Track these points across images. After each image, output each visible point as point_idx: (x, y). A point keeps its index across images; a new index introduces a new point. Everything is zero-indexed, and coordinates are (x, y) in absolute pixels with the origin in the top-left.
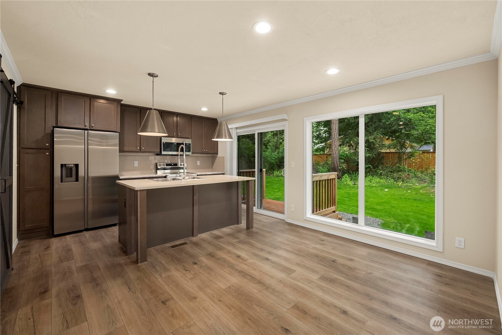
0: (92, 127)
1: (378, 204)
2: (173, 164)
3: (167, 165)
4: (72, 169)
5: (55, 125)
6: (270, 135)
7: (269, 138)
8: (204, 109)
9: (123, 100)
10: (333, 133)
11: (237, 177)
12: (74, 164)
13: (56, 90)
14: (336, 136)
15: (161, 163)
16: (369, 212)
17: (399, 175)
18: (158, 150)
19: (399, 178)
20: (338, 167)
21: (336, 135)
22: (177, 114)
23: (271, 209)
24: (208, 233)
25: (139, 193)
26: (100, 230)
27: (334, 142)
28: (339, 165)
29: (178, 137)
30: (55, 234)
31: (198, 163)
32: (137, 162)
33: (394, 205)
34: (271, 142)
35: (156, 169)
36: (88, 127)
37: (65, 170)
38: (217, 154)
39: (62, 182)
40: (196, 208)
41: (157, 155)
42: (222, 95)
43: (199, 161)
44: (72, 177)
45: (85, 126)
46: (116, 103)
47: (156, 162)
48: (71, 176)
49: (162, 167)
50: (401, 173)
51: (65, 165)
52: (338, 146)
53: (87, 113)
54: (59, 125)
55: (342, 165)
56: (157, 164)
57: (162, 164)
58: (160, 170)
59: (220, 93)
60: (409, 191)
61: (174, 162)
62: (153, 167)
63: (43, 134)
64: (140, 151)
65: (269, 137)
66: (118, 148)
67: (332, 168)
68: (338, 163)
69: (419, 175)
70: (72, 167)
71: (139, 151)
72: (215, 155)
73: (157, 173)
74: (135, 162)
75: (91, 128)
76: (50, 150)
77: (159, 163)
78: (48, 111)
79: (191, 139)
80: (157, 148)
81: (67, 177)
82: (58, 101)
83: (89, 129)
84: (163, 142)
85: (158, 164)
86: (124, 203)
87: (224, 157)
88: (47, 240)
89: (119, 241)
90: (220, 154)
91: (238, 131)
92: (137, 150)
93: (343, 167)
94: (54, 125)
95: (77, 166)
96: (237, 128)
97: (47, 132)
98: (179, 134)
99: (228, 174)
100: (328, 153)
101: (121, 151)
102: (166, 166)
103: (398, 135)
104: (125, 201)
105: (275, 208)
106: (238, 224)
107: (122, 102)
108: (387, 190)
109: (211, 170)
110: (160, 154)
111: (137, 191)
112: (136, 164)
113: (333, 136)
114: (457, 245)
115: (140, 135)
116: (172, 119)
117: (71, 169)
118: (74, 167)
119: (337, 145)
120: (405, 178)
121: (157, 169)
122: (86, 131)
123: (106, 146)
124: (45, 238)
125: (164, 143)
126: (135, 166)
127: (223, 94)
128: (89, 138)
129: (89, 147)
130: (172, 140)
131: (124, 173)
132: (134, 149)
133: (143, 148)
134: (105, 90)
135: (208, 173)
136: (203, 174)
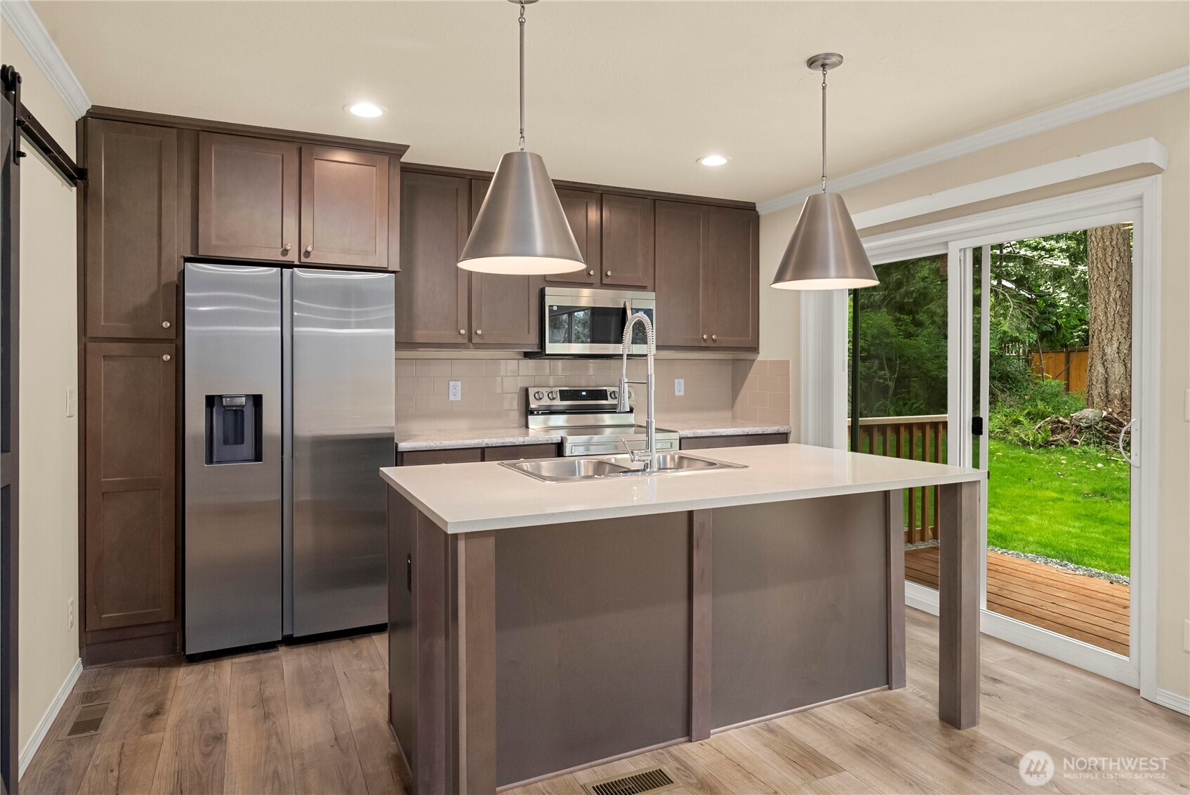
0: (307, 254)
2: (584, 393)
3: (564, 395)
4: (243, 411)
5: (189, 252)
6: (925, 272)
7: (922, 284)
8: (714, 161)
9: (408, 146)
11: (851, 453)
12: (247, 396)
13: (190, 122)
15: (540, 389)
18: (533, 338)
22: (602, 194)
23: (1020, 606)
24: (755, 723)
25: (461, 544)
26: (332, 645)
29: (603, 286)
30: (188, 653)
31: (680, 387)
32: (459, 383)
34: (932, 300)
35: (524, 410)
36: (293, 257)
37: (221, 417)
38: (755, 349)
39: (210, 460)
40: (702, 605)
41: (527, 355)
43: (682, 381)
44: (243, 443)
45: (285, 252)
46: (387, 158)
47: (525, 385)
48: (239, 439)
49: (546, 402)
51: (221, 397)
53: (291, 202)
54: (203, 252)
56: (527, 390)
57: (545, 391)
58: (538, 414)
59: (812, 62)
61: (592, 384)
62: (514, 404)
63: (154, 288)
64: (470, 341)
65: (924, 279)
66: (392, 331)
70: (243, 406)
71: (466, 341)
72: (746, 356)
73: (527, 427)
74: (452, 383)
75: (303, 259)
76: (174, 345)
77: (536, 390)
78: (169, 201)
79: (654, 291)
80: (529, 333)
81: (226, 442)
82: (198, 163)
83: (297, 263)
84: (551, 306)
85: (532, 392)
86: (406, 567)
87: (788, 361)
88: (163, 671)
89: (391, 721)
90: (768, 350)
92: (460, 340)
94: (189, 255)
95: (257, 400)
97: (164, 280)
98: (609, 273)
99: (811, 438)
101: (404, 342)
102: (562, 399)
104: (409, 565)
105: (1038, 603)
106: (889, 682)
107: (406, 158)
109: (729, 414)
110: (538, 353)
111: (455, 536)
112: (456, 391)
115: (470, 274)
116: (583, 212)
117: (238, 412)
118: (251, 403)
121: (529, 412)
122: (287, 272)
123: (359, 326)
124: (160, 665)
125: (555, 308)
126: (452, 398)
127: (824, 65)
128: (295, 301)
129: (295, 329)
130: (578, 296)
131: (415, 426)
132: (447, 335)
133: (479, 332)
134: (344, 107)
135: (724, 430)
136: (702, 433)
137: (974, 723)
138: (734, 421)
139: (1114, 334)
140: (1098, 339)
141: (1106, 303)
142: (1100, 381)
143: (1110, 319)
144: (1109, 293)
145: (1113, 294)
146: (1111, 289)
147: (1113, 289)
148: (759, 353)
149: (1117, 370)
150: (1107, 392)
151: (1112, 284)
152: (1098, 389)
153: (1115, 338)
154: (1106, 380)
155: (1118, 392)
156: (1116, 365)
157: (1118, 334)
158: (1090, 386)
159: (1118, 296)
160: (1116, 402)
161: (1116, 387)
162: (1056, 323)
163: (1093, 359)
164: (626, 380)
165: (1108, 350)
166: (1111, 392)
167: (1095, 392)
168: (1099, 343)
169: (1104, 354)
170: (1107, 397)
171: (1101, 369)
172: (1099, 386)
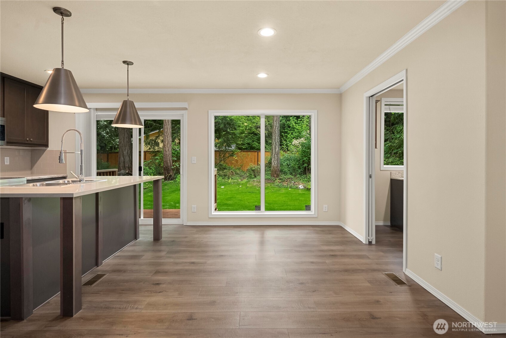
1: (227, 200)
10: (166, 126)
14: (169, 131)
16: (225, 208)
17: (225, 173)
19: (225, 175)
20: (171, 166)
21: (169, 129)
27: (166, 137)
28: (172, 164)
31: (7, 161)
33: (240, 199)
42: (127, 66)
43: (8, 158)
50: (226, 171)
52: (171, 142)
55: (175, 164)
59: (124, 62)
60: (241, 186)
67: (164, 168)
68: (171, 161)
69: (238, 172)
72: (44, 148)
91: (99, 113)
93: (176, 166)
96: (97, 109)
100: (149, 150)
103: (224, 134)
108: (223, 187)
109: (29, 172)
113: (166, 130)
114: (324, 210)
119: (170, 140)
120: (230, 175)
127: (128, 64)
135: (44, 176)
136: (35, 178)
137: (161, 238)
138: (32, 174)
139: (126, 148)
140: (122, 149)
141: (124, 138)
142: (122, 162)
143: (125, 143)
144: (125, 135)
145: (126, 135)
146: (125, 134)
147: (126, 134)
148: (48, 147)
149: (127, 159)
150: (124, 165)
151: (126, 132)
152: (122, 165)
153: (126, 149)
154: (124, 162)
155: (127, 165)
156: (127, 157)
157: (127, 148)
158: (120, 164)
159: (127, 136)
160: (127, 168)
161: (127, 164)
162: (105, 144)
163: (120, 155)
164: (63, 152)
165: (125, 153)
166: (126, 165)
167: (121, 166)
168: (122, 150)
169: (123, 154)
170: (124, 167)
171: (122, 158)
172: (122, 164)
